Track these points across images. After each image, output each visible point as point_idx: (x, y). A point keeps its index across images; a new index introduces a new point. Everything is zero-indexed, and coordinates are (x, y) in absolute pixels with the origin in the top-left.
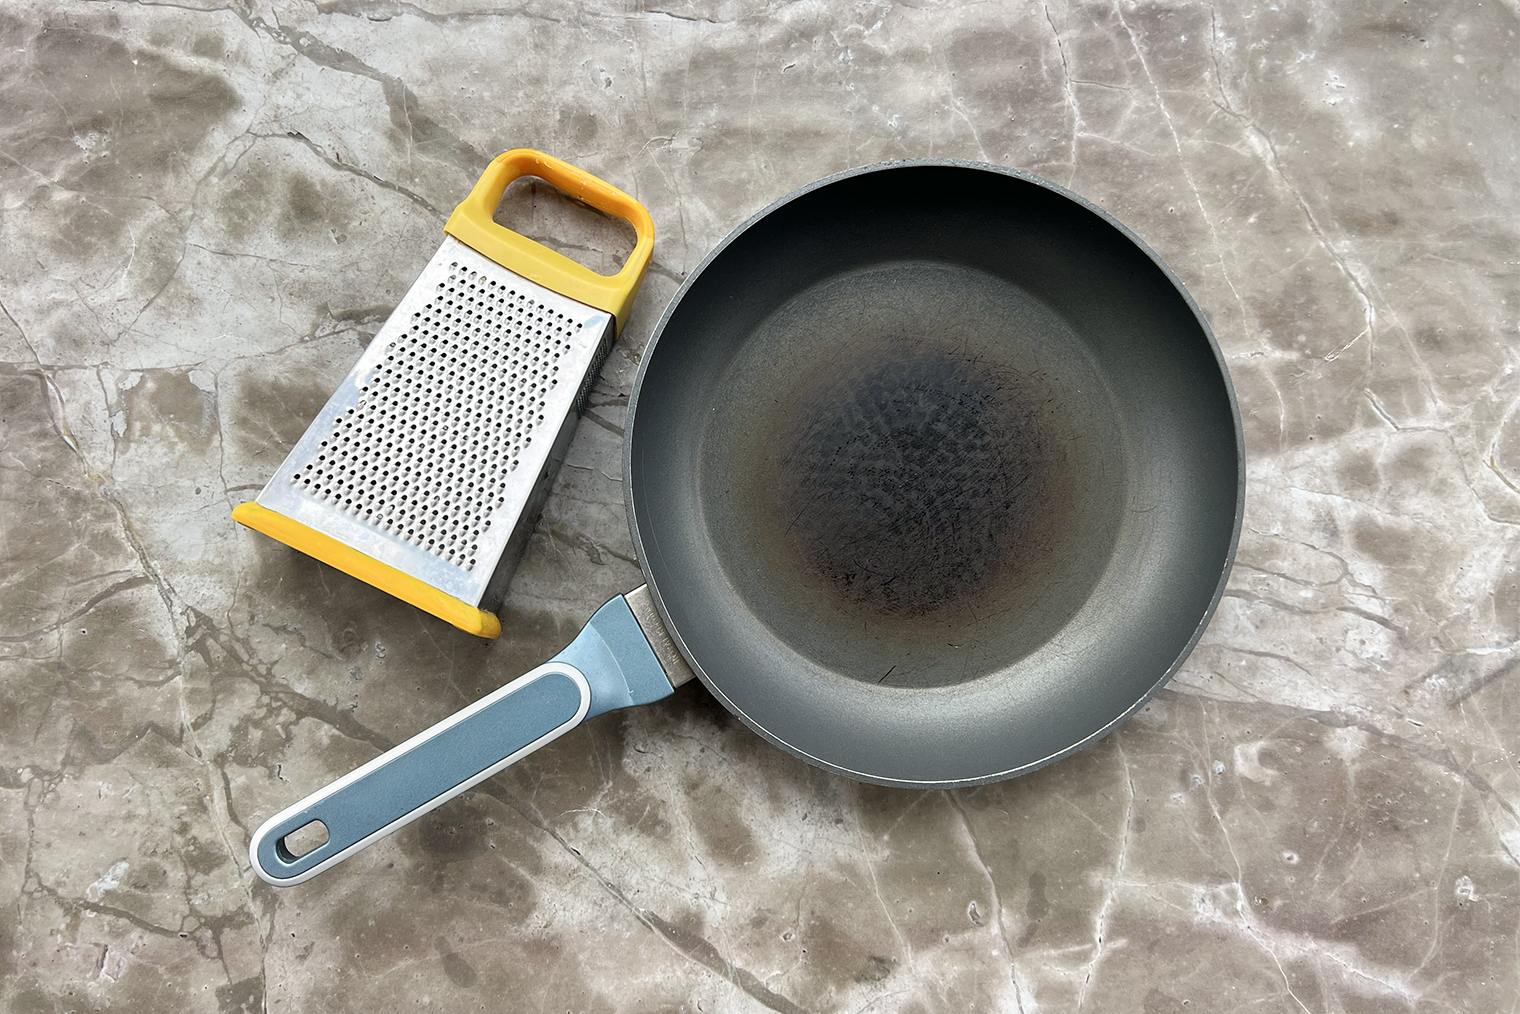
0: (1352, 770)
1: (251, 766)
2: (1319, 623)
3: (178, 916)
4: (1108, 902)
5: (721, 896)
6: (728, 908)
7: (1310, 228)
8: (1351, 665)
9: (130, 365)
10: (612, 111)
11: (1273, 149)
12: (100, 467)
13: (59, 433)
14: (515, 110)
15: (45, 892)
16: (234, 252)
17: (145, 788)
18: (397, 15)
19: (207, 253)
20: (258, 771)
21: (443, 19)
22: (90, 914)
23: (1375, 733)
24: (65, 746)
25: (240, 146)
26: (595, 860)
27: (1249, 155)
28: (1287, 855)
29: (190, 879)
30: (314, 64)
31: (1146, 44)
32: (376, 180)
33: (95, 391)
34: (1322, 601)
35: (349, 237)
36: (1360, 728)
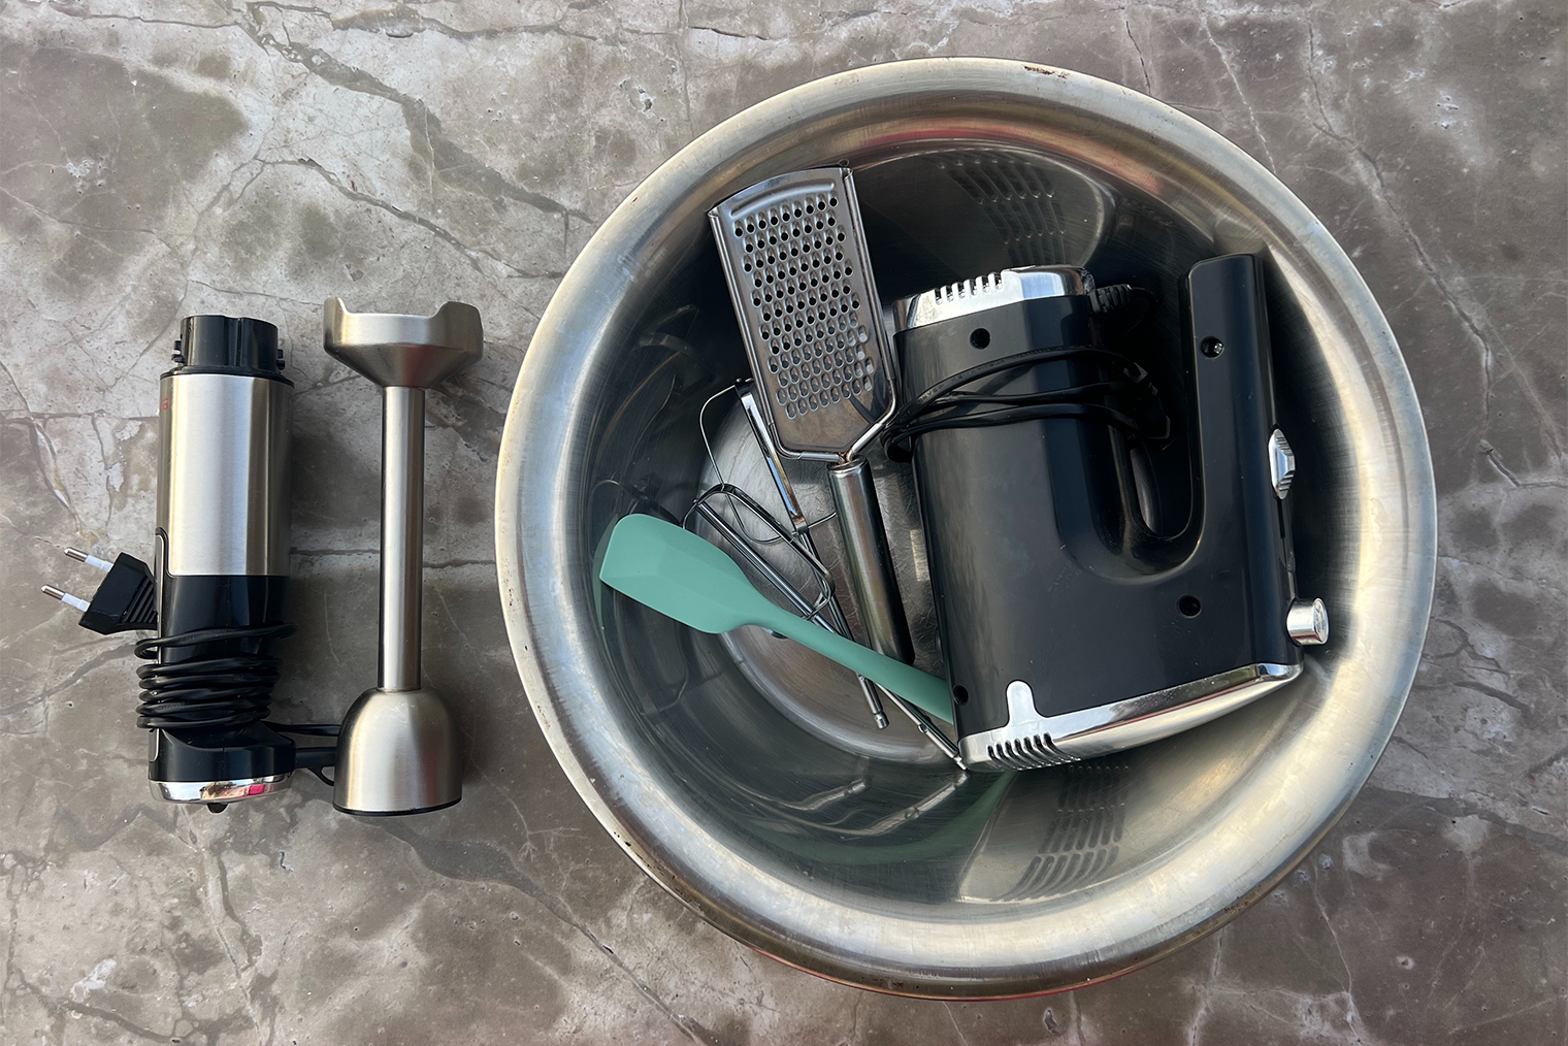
0: (1472, 864)
1: (252, 854)
2: (1434, 700)
3: (170, 1019)
4: (1202, 1012)
5: (768, 1001)
6: (777, 1015)
7: (1420, 263)
8: (1471, 747)
9: (128, 413)
10: (652, 136)
11: (1379, 175)
12: (93, 524)
13: (50, 488)
14: (546, 135)
15: (28, 990)
16: (239, 289)
17: (133, 878)
18: (419, 31)
19: (210, 290)
20: (258, 861)
21: (469, 36)
22: (76, 1016)
23: (1497, 823)
24: (47, 831)
25: (246, 173)
26: (629, 960)
27: (1353, 183)
28: (1401, 959)
29: (182, 978)
30: (326, 83)
31: (1238, 62)
32: (394, 211)
33: (90, 441)
34: (1439, 675)
35: (365, 273)
36: (1480, 818)
